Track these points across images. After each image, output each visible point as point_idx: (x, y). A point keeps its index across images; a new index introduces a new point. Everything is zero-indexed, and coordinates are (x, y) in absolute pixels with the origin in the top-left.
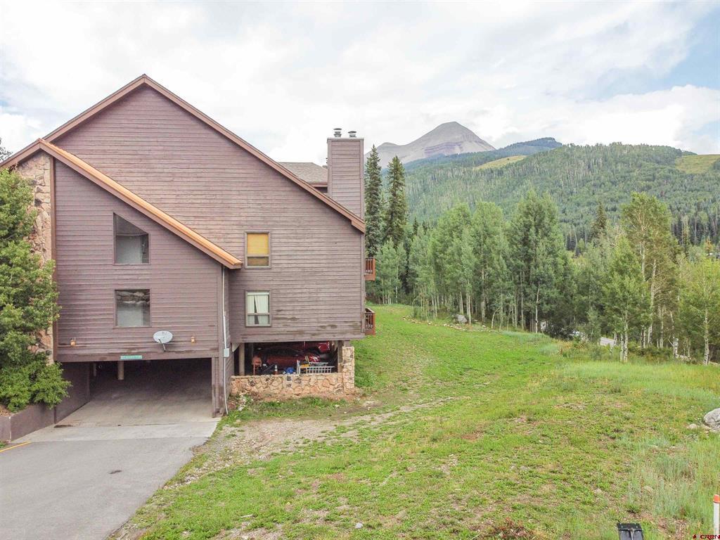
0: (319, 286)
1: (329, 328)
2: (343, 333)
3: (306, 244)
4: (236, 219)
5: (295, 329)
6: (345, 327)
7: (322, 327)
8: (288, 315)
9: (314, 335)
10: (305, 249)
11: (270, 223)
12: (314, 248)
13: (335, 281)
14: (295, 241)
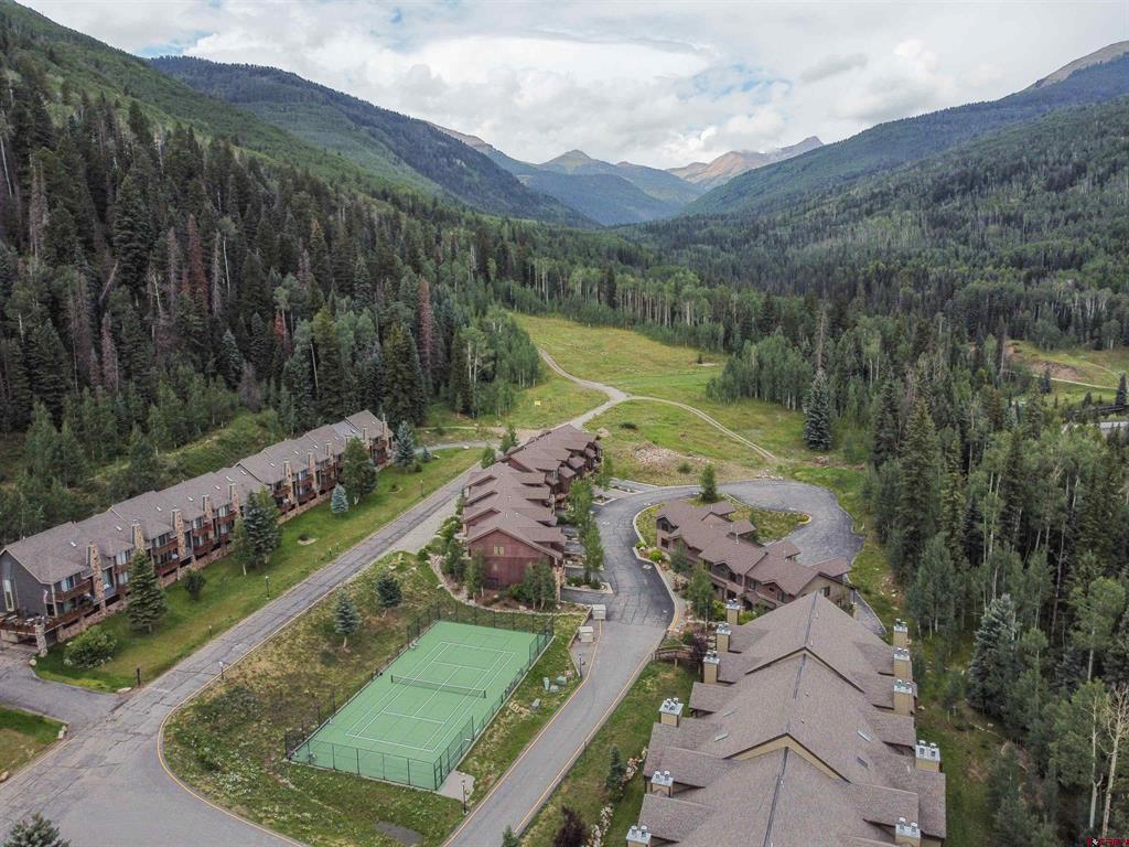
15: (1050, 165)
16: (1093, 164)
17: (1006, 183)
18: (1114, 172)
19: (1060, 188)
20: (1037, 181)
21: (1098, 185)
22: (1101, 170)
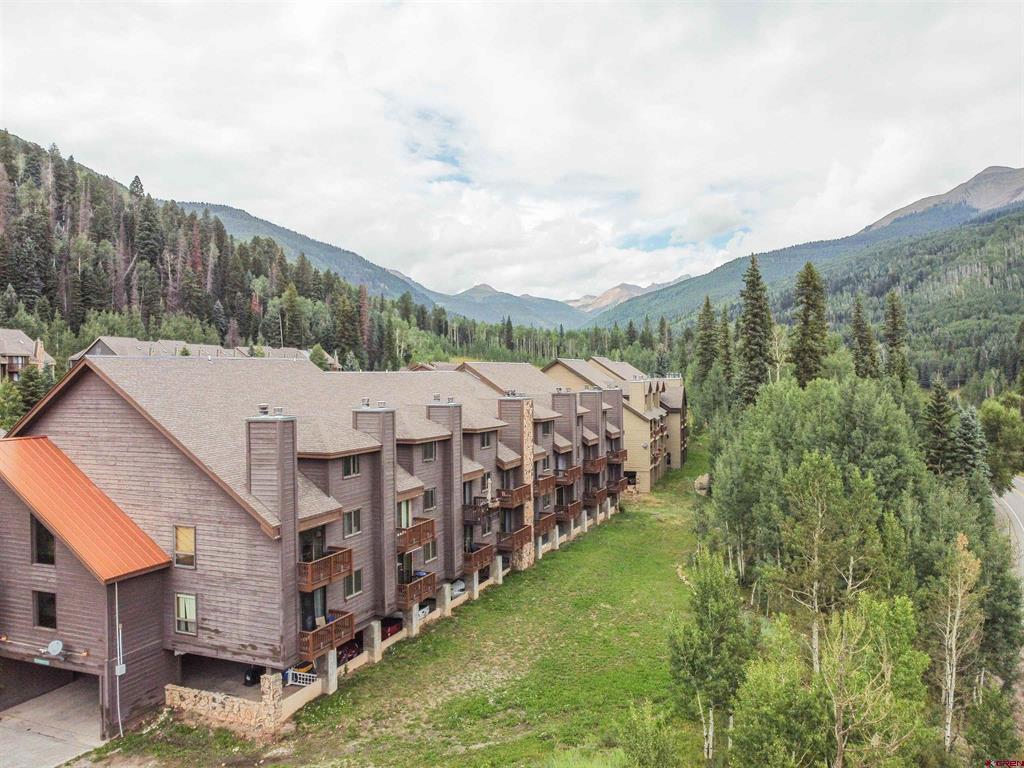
0: (240, 597)
1: (249, 649)
2: (263, 657)
3: (228, 545)
4: (166, 510)
5: (217, 643)
6: (264, 650)
7: (243, 645)
8: (212, 625)
9: (235, 653)
10: (226, 550)
11: (195, 517)
12: (235, 550)
13: (255, 593)
14: (216, 539)
15: (872, 278)
16: (904, 275)
17: (838, 293)
18: (922, 281)
19: (880, 294)
20: (862, 291)
21: (909, 291)
22: (910, 279)
